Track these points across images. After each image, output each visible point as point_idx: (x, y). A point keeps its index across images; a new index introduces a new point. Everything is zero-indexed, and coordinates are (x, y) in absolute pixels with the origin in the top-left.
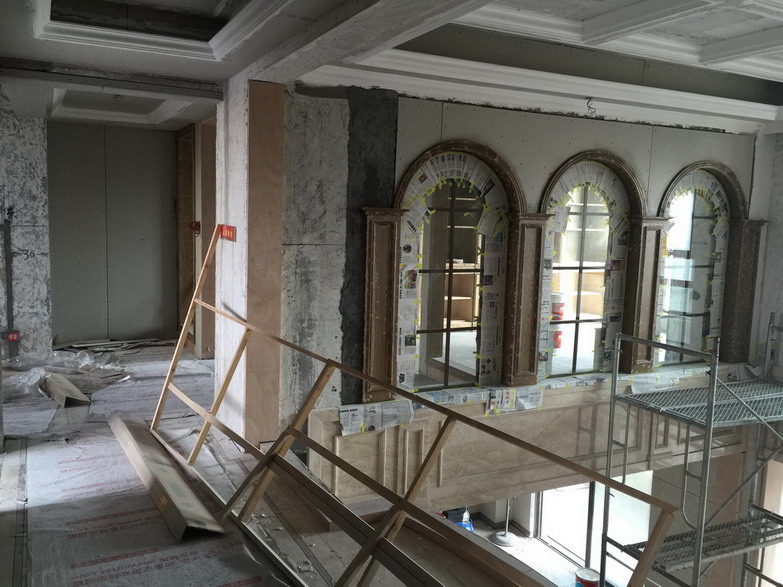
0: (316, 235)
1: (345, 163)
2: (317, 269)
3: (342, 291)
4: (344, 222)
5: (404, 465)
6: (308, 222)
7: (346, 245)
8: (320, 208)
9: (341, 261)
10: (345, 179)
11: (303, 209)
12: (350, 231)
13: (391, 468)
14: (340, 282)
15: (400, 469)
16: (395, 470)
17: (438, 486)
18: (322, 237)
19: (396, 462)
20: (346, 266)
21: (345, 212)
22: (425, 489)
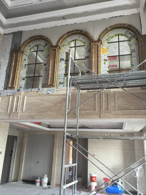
1: (11, 44)
2: (3, 64)
3: (7, 67)
4: (9, 55)
6: (2, 56)
7: (9, 59)
8: (5, 53)
9: (8, 62)
10: (10, 47)
11: (2, 53)
12: (10, 56)
13: (11, 105)
14: (7, 66)
17: (23, 112)
18: (4, 58)
20: (8, 63)
21: (9, 53)
22: (18, 112)
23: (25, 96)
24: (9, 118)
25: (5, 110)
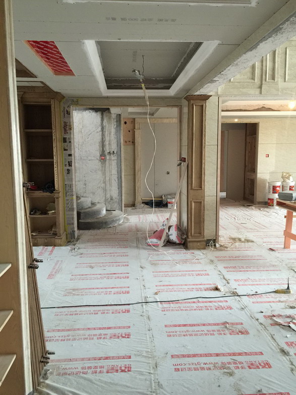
5: (266, 67)
13: (260, 68)
15: (264, 68)
16: (262, 69)
17: (285, 81)
19: (262, 65)
22: (278, 81)
23: (286, 48)
24: (261, 93)
25: (246, 77)
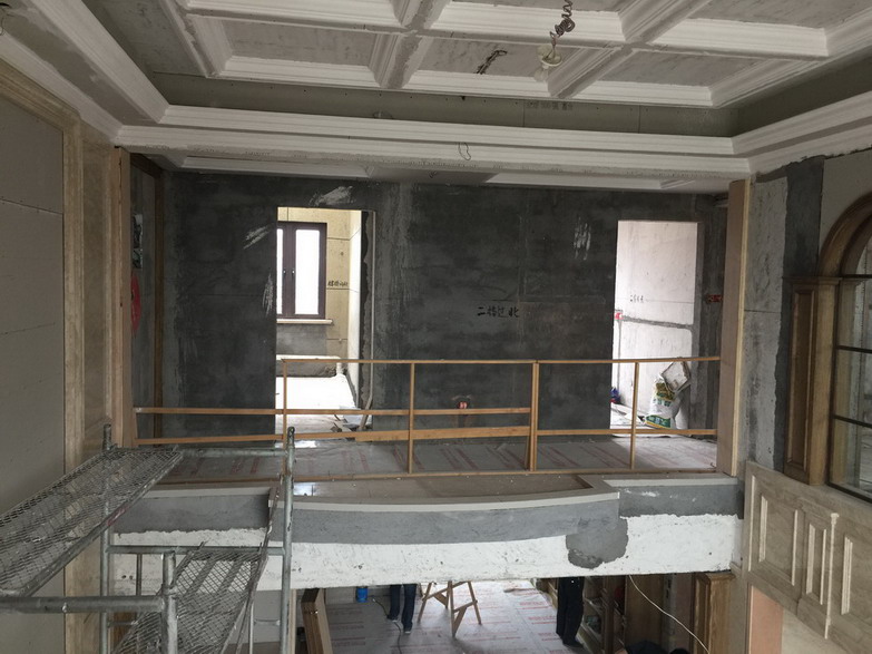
0: (763, 303)
2: (763, 334)
3: (777, 357)
4: (781, 292)
6: (759, 292)
7: (782, 314)
8: (766, 279)
9: (778, 328)
10: (782, 251)
11: (757, 280)
12: (784, 301)
14: (776, 348)
17: (840, 613)
19: (803, 553)
20: (781, 334)
21: (781, 282)
22: (825, 605)
23: (844, 537)
25: (782, 565)
